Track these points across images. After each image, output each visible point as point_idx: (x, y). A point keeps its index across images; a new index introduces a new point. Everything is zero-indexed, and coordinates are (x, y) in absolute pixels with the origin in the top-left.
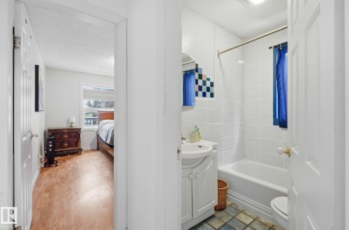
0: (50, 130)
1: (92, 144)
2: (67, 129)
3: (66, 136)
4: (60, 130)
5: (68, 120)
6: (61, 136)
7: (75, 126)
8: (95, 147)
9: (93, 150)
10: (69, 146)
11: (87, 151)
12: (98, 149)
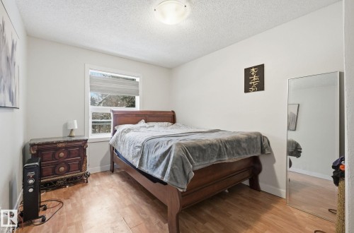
0: (32, 145)
1: (102, 164)
2: (65, 142)
3: (62, 154)
4: (52, 143)
5: (66, 126)
6: (54, 155)
7: (78, 135)
8: (108, 167)
9: (104, 173)
10: (68, 171)
11: (96, 175)
12: (112, 171)
